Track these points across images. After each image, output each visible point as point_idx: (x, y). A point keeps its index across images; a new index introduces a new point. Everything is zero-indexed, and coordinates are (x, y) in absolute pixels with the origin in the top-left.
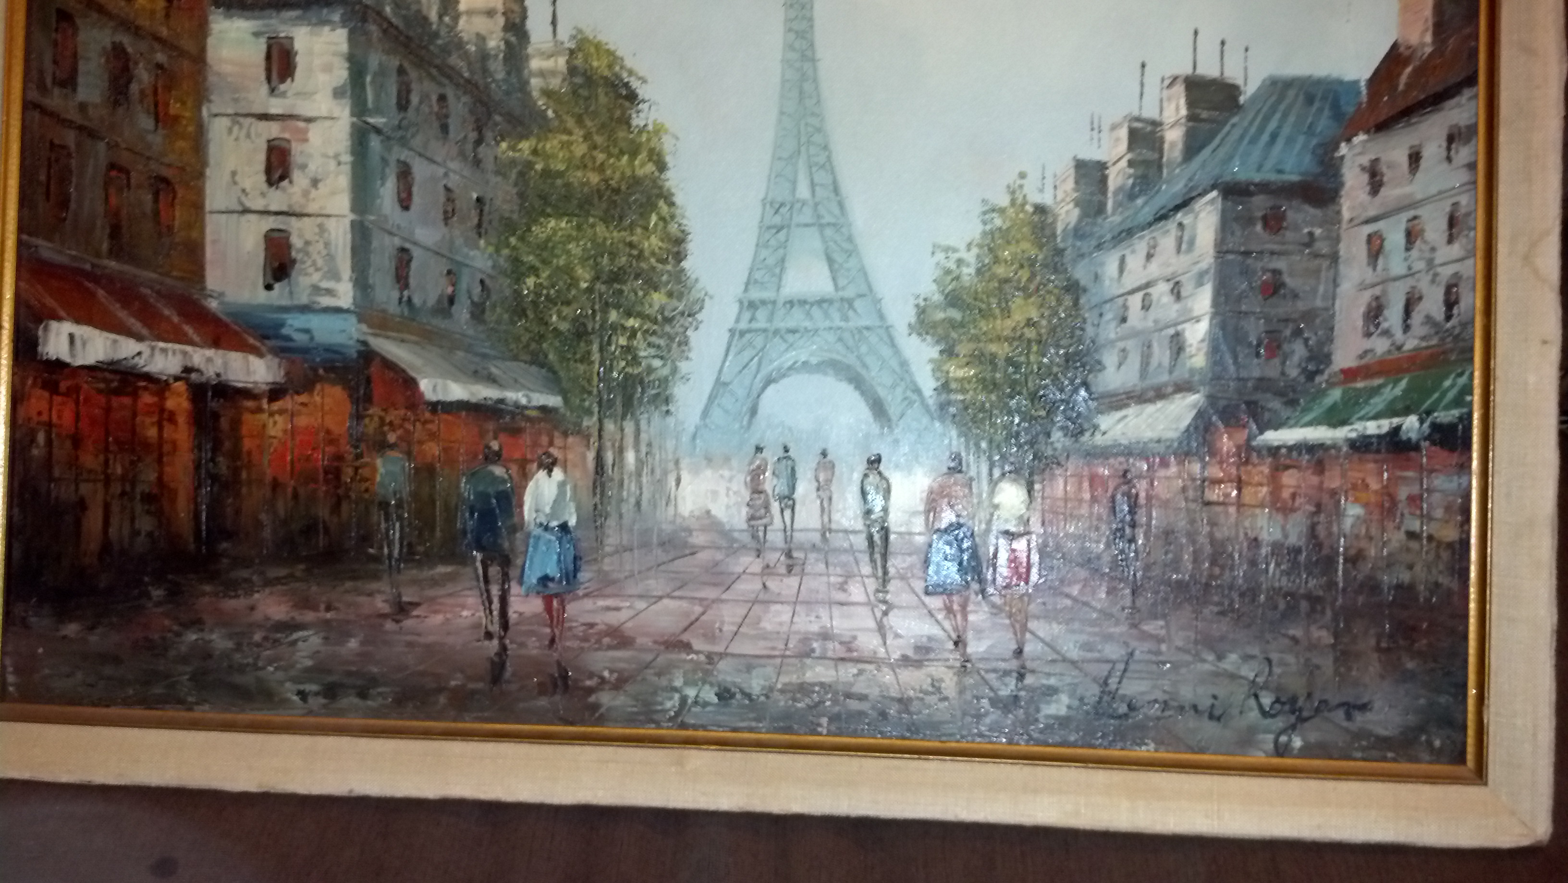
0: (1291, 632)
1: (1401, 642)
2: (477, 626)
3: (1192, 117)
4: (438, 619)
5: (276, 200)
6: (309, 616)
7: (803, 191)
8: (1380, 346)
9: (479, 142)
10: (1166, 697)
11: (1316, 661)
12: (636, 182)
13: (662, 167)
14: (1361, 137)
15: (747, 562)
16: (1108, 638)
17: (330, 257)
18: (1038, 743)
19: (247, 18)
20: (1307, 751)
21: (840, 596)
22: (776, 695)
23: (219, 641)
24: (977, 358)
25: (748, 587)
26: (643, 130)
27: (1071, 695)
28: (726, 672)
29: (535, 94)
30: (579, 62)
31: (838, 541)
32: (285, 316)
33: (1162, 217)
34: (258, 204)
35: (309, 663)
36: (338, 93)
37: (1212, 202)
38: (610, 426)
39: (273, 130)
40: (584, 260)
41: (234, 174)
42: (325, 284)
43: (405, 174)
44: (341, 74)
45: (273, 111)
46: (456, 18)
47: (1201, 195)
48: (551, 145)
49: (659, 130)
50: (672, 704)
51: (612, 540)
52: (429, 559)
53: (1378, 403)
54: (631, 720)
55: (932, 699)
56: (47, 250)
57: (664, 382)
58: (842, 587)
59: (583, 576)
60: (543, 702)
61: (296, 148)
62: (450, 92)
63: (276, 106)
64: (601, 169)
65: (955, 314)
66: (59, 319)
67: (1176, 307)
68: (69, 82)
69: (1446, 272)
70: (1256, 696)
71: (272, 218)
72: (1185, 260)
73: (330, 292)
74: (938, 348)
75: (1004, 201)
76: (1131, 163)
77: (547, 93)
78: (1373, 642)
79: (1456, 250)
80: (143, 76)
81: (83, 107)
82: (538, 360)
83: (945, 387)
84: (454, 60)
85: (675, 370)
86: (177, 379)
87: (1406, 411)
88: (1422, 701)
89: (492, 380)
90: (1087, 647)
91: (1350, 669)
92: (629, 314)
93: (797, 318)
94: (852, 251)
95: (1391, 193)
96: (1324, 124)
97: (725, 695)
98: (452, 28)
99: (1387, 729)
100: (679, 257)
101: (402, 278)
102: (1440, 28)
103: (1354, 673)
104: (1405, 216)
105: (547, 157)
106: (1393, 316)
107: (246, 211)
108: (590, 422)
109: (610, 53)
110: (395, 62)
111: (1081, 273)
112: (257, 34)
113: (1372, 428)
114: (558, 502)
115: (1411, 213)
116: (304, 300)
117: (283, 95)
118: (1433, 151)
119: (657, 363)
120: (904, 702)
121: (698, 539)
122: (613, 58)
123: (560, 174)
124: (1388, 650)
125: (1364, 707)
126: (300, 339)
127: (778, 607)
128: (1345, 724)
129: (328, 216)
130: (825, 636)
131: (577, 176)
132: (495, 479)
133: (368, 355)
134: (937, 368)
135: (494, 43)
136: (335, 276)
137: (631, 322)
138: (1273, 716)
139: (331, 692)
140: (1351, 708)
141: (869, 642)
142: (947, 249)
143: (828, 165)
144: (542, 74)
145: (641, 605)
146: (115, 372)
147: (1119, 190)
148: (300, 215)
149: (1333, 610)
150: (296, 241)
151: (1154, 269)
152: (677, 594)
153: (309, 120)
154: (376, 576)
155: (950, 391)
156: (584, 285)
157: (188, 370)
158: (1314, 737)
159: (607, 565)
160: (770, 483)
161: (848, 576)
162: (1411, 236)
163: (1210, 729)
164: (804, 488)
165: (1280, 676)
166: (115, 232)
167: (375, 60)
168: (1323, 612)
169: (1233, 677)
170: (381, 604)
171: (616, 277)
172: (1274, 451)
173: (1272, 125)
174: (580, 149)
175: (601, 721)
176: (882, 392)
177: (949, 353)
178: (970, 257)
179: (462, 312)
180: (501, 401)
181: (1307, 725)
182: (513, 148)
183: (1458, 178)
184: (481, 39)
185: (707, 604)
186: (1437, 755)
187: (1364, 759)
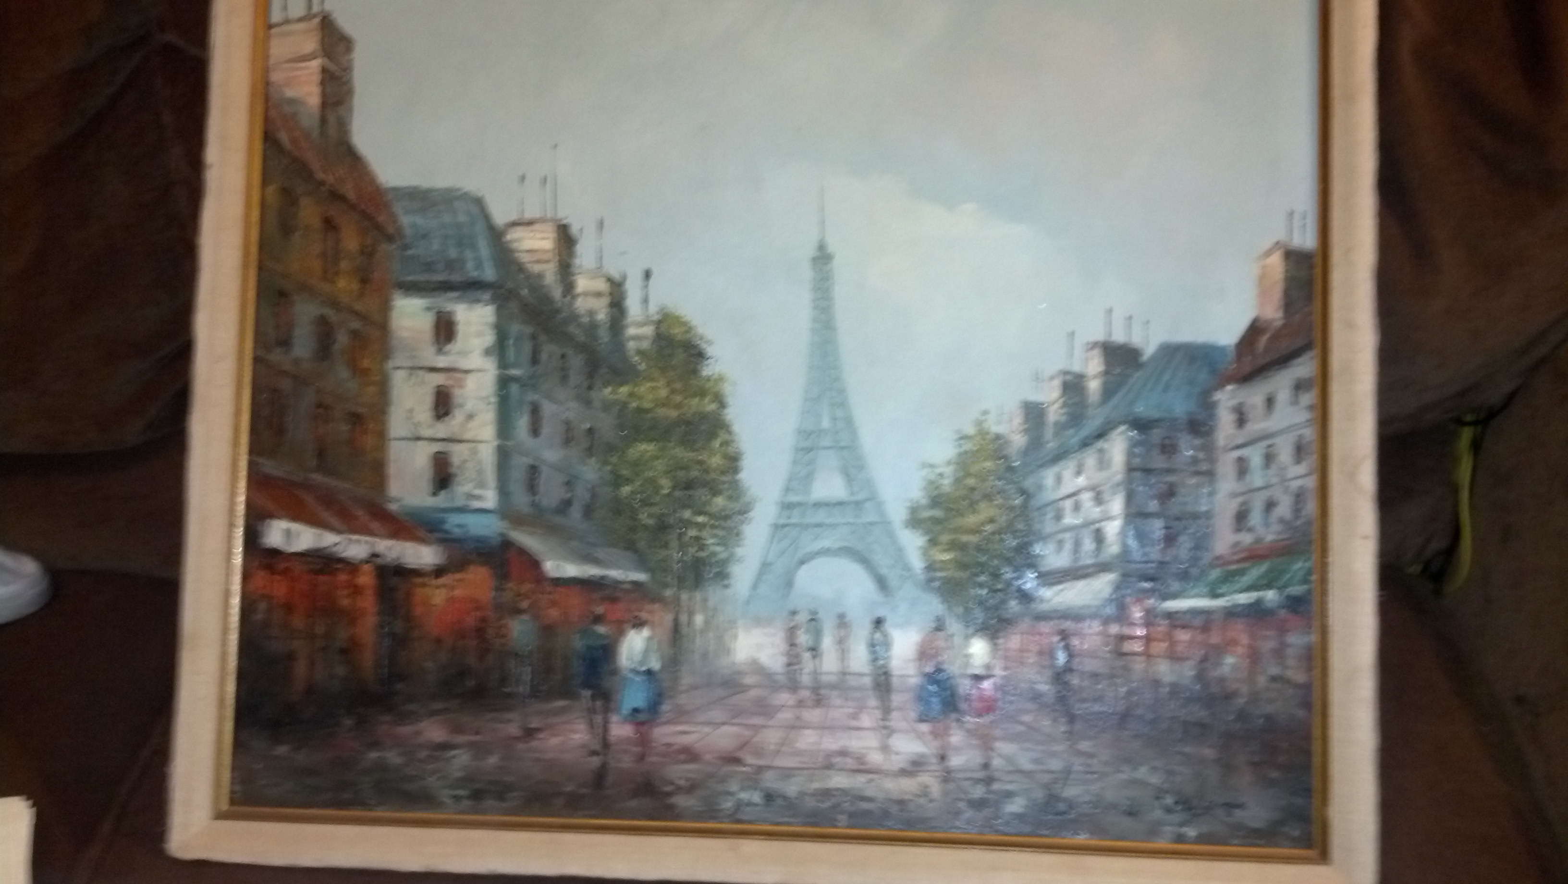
0: (1185, 750)
1: (1267, 758)
2: (584, 746)
3: (1106, 373)
4: (554, 741)
5: (441, 430)
6: (461, 739)
7: (826, 423)
8: (1247, 539)
9: (590, 388)
10: (1095, 799)
11: (1205, 772)
12: (703, 417)
13: (722, 405)
14: (1229, 388)
15: (785, 698)
16: (1053, 755)
17: (480, 472)
18: (997, 832)
19: (423, 297)
20: (1201, 839)
21: (854, 723)
22: (807, 799)
23: (393, 758)
24: (953, 546)
25: (785, 716)
26: (708, 379)
27: (1026, 798)
28: (770, 780)
29: (632, 353)
30: (663, 328)
31: (852, 681)
32: (446, 515)
33: (1085, 444)
34: (427, 432)
35: (459, 774)
36: (488, 352)
37: (1122, 433)
38: (684, 596)
39: (439, 379)
40: (667, 473)
41: (411, 411)
42: (477, 492)
43: (535, 411)
44: (489, 339)
45: (441, 365)
46: (574, 297)
47: (1114, 428)
48: (642, 389)
49: (721, 379)
50: (728, 804)
51: (686, 680)
52: (550, 695)
53: (1247, 580)
54: (698, 816)
55: (922, 801)
56: (269, 467)
57: (725, 562)
58: (855, 716)
59: (665, 707)
60: (633, 803)
61: (457, 392)
62: (570, 352)
63: (442, 362)
64: (678, 406)
65: (938, 513)
66: (279, 518)
67: (1098, 509)
68: (285, 343)
69: (1295, 484)
70: (1161, 798)
71: (439, 444)
72: (1104, 474)
73: (478, 498)
74: (927, 538)
75: (971, 430)
76: (1065, 405)
77: (640, 352)
78: (1246, 758)
79: (1301, 469)
80: (342, 339)
81: (297, 361)
82: (630, 546)
83: (930, 567)
84: (572, 329)
85: (732, 555)
86: (367, 562)
87: (1268, 586)
88: (1283, 802)
89: (596, 562)
90: (1037, 761)
91: (1230, 778)
92: (700, 513)
93: (821, 516)
94: (861, 468)
95: (1255, 427)
96: (1203, 376)
97: (769, 797)
98: (571, 304)
99: (1257, 822)
100: (736, 470)
101: (532, 486)
102: (1288, 305)
103: (1233, 781)
104: (1265, 443)
105: (640, 398)
106: (1256, 518)
107: (418, 439)
108: (668, 593)
109: (685, 324)
110: (529, 330)
111: (1028, 483)
112: (428, 309)
113: (1244, 598)
114: (646, 652)
115: (1269, 442)
116: (459, 502)
117: (445, 354)
118: (1283, 396)
119: (718, 549)
120: (901, 803)
121: (749, 680)
122: (688, 328)
123: (647, 411)
124: (1258, 764)
125: (1240, 806)
126: (457, 532)
127: (807, 732)
128: (1226, 819)
129: (481, 442)
130: (843, 753)
131: (662, 412)
132: (600, 636)
133: (507, 544)
134: (925, 552)
135: (602, 316)
136: (482, 485)
137: (700, 519)
138: (1174, 813)
139: (477, 795)
140: (1230, 806)
141: (876, 758)
142: (932, 466)
143: (843, 404)
144: (637, 338)
145: (707, 729)
146: (319, 557)
147: (1056, 424)
148: (460, 441)
149: (1217, 734)
150: (456, 460)
151: (1081, 481)
152: (734, 721)
153: (467, 372)
154: (509, 709)
155: (935, 570)
156: (666, 491)
157: (375, 555)
158: (1205, 829)
159: (683, 699)
160: (803, 638)
161: (861, 708)
162: (1269, 458)
163: (1127, 823)
164: (827, 643)
165: (1178, 783)
166: (321, 454)
167: (515, 328)
168: (1210, 736)
169: (1143, 783)
170: (513, 729)
171: (689, 485)
172: (1170, 615)
173: (1166, 377)
174: (663, 393)
175: (677, 817)
176: (884, 571)
177: (933, 542)
178: (948, 471)
179: (576, 512)
180: (603, 578)
181: (1199, 819)
182: (614, 392)
183: (1303, 416)
184: (591, 313)
185: (757, 729)
186: (1296, 842)
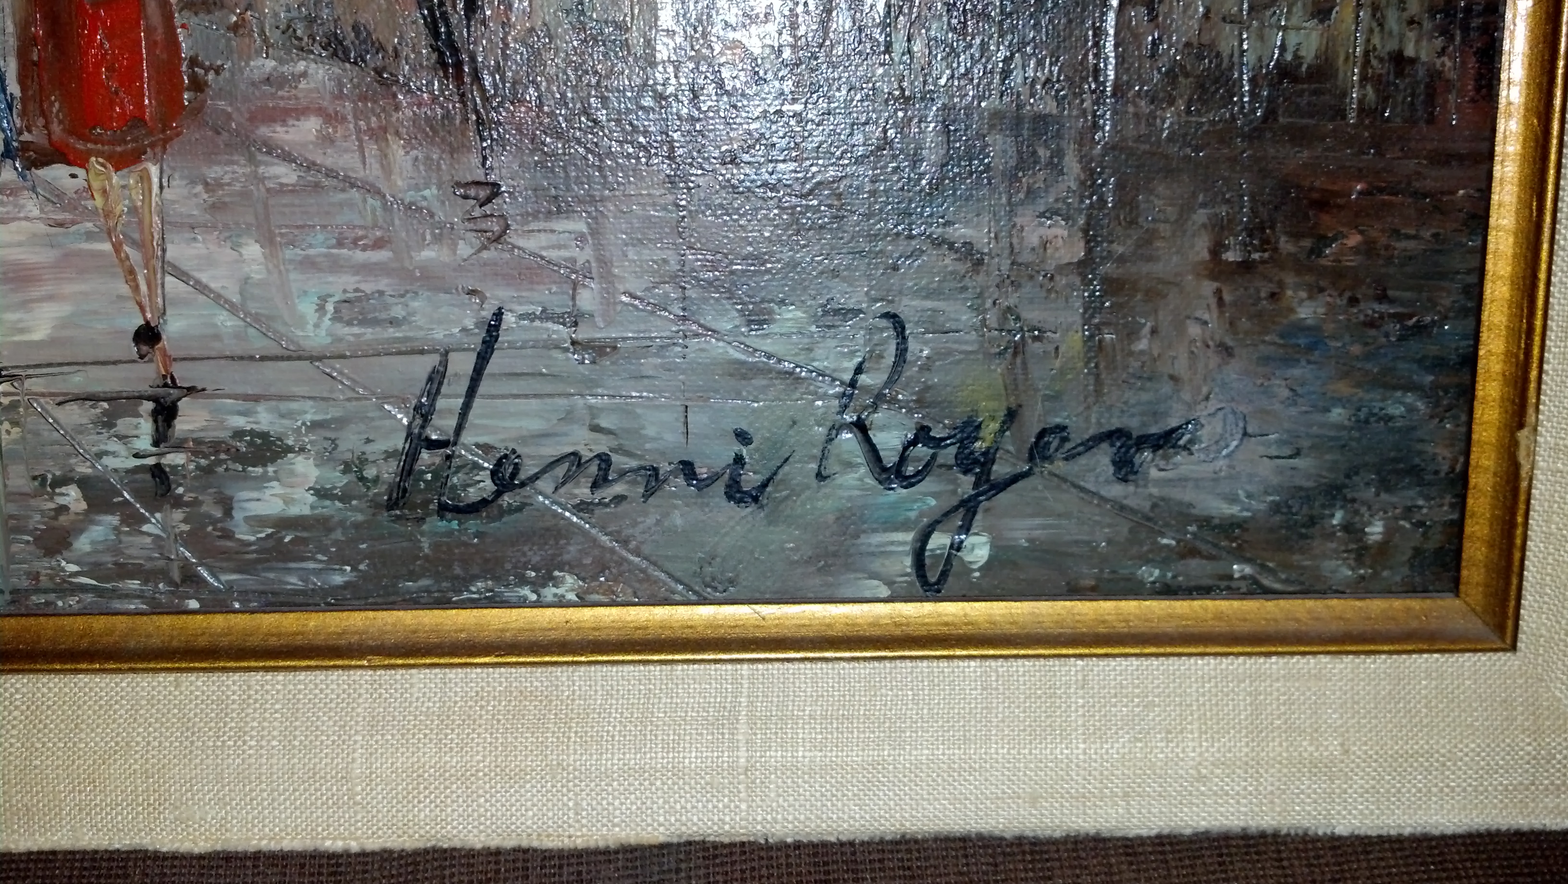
0: (960, 232)
1: (1286, 245)
10: (602, 445)
11: (1032, 315)
16: (421, 280)
27: (326, 457)
70: (861, 427)
78: (1201, 248)
88: (1337, 414)
90: (357, 310)
91: (1132, 333)
99: (1233, 499)
103: (1142, 345)
124: (1246, 267)
125: (1169, 442)
128: (1116, 490)
138: (908, 482)
140: (1131, 447)
149: (1085, 160)
158: (1025, 532)
163: (731, 527)
165: (927, 367)
168: (1055, 167)
169: (795, 374)
181: (1004, 498)
186: (1375, 571)
187: (1167, 591)
